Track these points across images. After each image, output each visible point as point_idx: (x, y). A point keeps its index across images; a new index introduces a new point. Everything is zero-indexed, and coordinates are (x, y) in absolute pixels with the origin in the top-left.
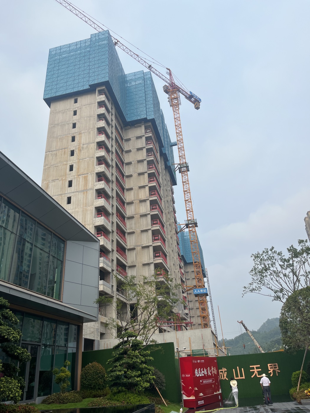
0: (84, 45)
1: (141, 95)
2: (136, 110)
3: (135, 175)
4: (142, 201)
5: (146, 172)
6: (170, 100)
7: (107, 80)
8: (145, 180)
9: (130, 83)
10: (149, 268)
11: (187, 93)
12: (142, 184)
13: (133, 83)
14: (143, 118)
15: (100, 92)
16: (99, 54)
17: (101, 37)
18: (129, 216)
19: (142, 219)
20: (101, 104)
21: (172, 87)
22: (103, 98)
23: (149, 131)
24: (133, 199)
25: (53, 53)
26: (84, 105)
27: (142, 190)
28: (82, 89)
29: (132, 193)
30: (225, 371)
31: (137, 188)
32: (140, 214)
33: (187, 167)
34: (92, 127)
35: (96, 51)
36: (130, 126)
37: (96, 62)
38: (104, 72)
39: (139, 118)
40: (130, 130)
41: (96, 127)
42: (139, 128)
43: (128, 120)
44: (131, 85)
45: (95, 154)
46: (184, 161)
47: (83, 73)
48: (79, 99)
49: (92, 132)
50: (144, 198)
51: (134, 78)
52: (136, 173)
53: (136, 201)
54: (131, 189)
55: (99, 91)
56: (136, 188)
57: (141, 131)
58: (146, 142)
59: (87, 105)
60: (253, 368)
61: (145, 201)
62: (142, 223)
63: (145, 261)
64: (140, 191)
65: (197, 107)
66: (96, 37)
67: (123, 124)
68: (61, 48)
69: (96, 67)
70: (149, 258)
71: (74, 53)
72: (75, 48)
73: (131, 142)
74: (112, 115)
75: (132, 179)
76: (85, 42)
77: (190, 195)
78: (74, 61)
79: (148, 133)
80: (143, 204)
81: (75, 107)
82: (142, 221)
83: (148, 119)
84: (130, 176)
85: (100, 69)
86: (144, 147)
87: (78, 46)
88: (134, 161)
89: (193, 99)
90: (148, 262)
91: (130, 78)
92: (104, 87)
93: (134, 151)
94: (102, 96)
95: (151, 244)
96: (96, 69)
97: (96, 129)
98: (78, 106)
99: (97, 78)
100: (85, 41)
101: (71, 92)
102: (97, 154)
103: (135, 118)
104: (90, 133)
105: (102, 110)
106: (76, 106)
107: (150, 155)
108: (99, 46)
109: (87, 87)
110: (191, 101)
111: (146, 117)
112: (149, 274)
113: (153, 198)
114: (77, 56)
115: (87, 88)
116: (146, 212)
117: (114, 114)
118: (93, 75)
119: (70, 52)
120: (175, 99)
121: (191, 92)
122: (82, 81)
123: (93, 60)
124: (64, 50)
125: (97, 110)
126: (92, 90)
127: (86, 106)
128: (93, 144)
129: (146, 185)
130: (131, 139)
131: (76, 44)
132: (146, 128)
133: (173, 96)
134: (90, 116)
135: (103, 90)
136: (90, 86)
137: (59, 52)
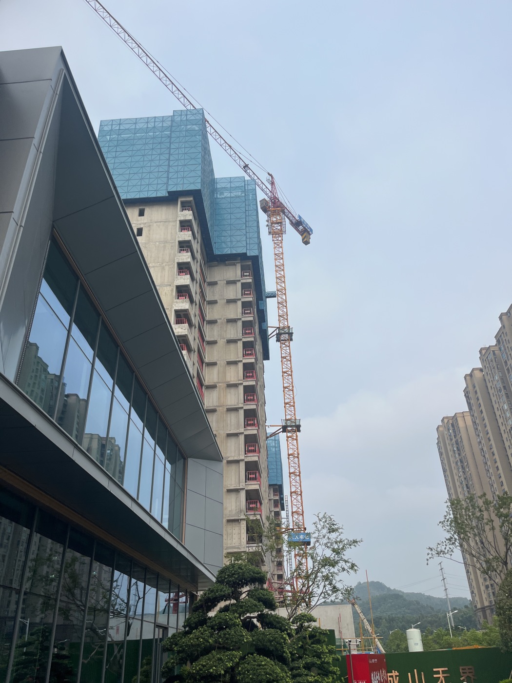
0: (161, 125)
1: (238, 216)
2: (229, 239)
3: (221, 342)
4: (230, 386)
5: (241, 340)
6: (270, 224)
7: (198, 189)
8: (236, 352)
9: (222, 193)
10: (237, 497)
11: (294, 217)
12: (233, 358)
13: (227, 194)
14: (241, 252)
15: (185, 206)
16: (187, 145)
17: (190, 117)
18: (208, 407)
19: (229, 415)
20: (185, 225)
21: (275, 204)
22: (188, 215)
23: (248, 274)
24: (216, 380)
25: (106, 128)
26: (156, 222)
27: (233, 368)
28: (154, 195)
29: (215, 370)
30: (396, 676)
31: (223, 363)
32: (226, 406)
33: (291, 334)
34: (167, 259)
35: (181, 138)
36: (217, 261)
37: (180, 156)
38: (192, 174)
39: (234, 252)
40: (216, 268)
41: (176, 261)
42: (231, 267)
43: (217, 252)
44: (223, 196)
45: (173, 305)
46: (286, 323)
47: (156, 170)
48: (147, 211)
49: (167, 268)
50: (234, 381)
51: (229, 186)
52: (224, 339)
53: (220, 384)
54: (214, 364)
55: (182, 203)
56: (221, 363)
57: (234, 272)
58: (242, 291)
59: (161, 222)
60: (438, 673)
61: (235, 386)
62: (229, 422)
63: (231, 485)
64: (228, 368)
65: (306, 241)
66: (183, 117)
67: (207, 257)
68: (120, 122)
69: (180, 164)
70: (237, 481)
71: (143, 134)
72: (146, 126)
73: (217, 288)
74: (198, 242)
75: (216, 347)
76: (163, 121)
77: (292, 379)
78: (143, 148)
79: (246, 278)
80: (233, 390)
81: (140, 222)
82: (229, 419)
83: (248, 255)
84: (214, 343)
85: (186, 169)
86: (240, 299)
87: (151, 125)
88: (220, 319)
89: (301, 227)
90: (236, 486)
91: (223, 185)
92: (192, 199)
93: (221, 302)
94: (186, 212)
95: (242, 457)
96: (180, 167)
97: (176, 265)
98: (145, 221)
99: (182, 182)
100: (163, 119)
101: (135, 197)
102: (177, 305)
103: (227, 251)
104: (163, 268)
105: (186, 235)
106: (142, 222)
107: (248, 313)
108: (186, 131)
109: (163, 193)
110: (298, 230)
111: (245, 252)
112: (236, 507)
113: (249, 382)
114: (147, 140)
115: (162, 195)
116: (236, 404)
117: (199, 241)
118: (175, 176)
119: (136, 131)
120: (278, 223)
121: (300, 217)
122: (155, 182)
123: (177, 152)
124: (127, 126)
125: (178, 233)
126: (171, 199)
127: (158, 224)
128: (169, 288)
129: (239, 359)
130: (219, 282)
131: (147, 120)
132: (243, 269)
133: (275, 219)
134: (166, 242)
135: (190, 202)
136: (169, 192)
137: (118, 128)
